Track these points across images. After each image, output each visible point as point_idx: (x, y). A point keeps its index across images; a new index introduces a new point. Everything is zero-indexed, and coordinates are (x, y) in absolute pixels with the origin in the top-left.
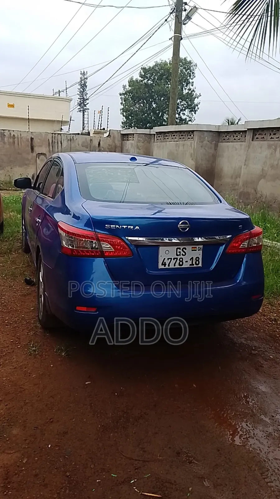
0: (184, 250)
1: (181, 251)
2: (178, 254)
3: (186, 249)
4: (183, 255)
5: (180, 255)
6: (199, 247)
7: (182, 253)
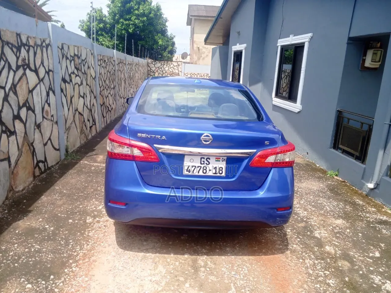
0: (208, 160)
1: (205, 160)
2: (202, 163)
3: (209, 159)
4: (206, 164)
5: (204, 164)
6: (223, 158)
7: (206, 162)
